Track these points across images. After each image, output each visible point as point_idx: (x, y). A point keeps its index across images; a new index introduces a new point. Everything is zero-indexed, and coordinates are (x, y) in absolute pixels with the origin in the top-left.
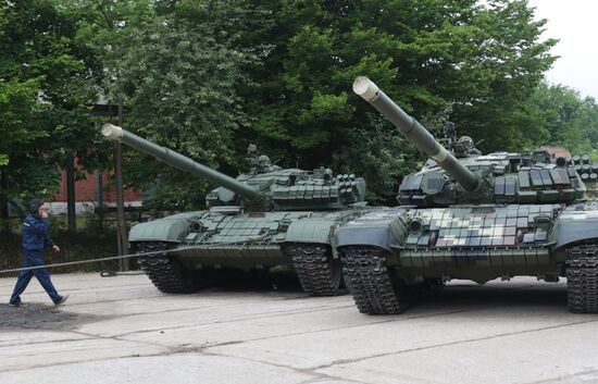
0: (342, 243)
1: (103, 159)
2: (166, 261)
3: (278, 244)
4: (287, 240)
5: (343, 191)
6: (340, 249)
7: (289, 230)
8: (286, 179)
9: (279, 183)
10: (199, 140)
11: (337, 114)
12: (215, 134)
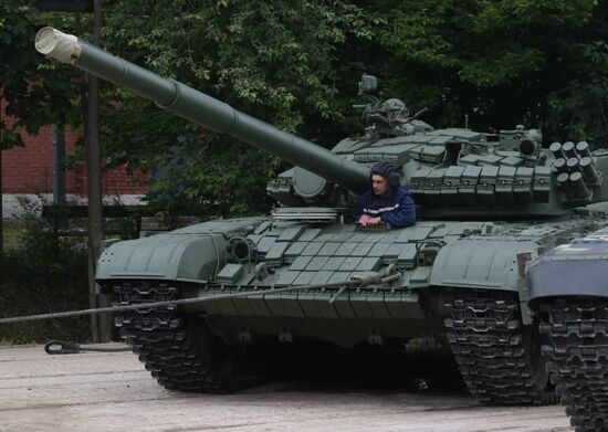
0: (540, 292)
1: (59, 103)
2: (175, 324)
3: (414, 291)
4: (433, 282)
5: (563, 178)
6: (536, 303)
7: (438, 261)
8: (439, 150)
9: (422, 159)
10: (260, 63)
11: (557, 12)
12: (295, 52)
